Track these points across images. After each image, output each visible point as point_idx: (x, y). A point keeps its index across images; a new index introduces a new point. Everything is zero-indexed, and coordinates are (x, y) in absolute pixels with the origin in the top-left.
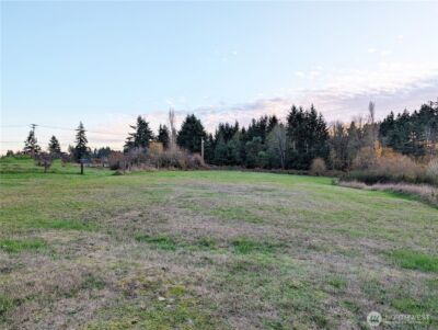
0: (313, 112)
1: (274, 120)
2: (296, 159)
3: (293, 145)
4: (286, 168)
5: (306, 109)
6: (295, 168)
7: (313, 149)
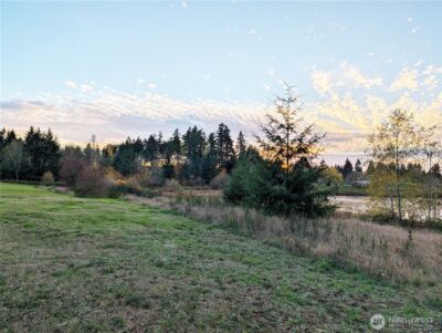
0: (50, 134)
1: (12, 135)
2: (30, 171)
3: (29, 159)
4: (20, 179)
5: (44, 131)
6: (28, 179)
7: (47, 164)
